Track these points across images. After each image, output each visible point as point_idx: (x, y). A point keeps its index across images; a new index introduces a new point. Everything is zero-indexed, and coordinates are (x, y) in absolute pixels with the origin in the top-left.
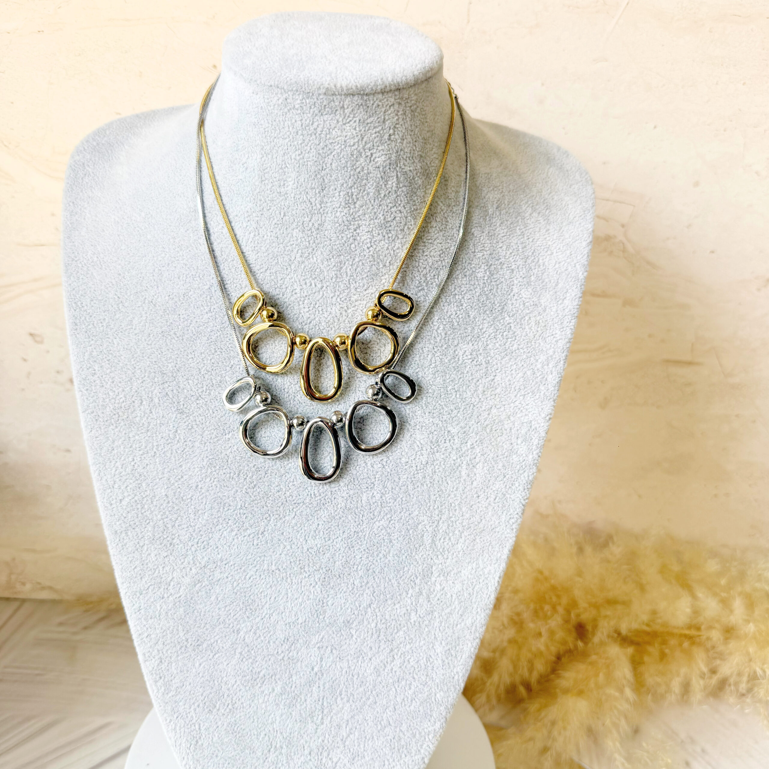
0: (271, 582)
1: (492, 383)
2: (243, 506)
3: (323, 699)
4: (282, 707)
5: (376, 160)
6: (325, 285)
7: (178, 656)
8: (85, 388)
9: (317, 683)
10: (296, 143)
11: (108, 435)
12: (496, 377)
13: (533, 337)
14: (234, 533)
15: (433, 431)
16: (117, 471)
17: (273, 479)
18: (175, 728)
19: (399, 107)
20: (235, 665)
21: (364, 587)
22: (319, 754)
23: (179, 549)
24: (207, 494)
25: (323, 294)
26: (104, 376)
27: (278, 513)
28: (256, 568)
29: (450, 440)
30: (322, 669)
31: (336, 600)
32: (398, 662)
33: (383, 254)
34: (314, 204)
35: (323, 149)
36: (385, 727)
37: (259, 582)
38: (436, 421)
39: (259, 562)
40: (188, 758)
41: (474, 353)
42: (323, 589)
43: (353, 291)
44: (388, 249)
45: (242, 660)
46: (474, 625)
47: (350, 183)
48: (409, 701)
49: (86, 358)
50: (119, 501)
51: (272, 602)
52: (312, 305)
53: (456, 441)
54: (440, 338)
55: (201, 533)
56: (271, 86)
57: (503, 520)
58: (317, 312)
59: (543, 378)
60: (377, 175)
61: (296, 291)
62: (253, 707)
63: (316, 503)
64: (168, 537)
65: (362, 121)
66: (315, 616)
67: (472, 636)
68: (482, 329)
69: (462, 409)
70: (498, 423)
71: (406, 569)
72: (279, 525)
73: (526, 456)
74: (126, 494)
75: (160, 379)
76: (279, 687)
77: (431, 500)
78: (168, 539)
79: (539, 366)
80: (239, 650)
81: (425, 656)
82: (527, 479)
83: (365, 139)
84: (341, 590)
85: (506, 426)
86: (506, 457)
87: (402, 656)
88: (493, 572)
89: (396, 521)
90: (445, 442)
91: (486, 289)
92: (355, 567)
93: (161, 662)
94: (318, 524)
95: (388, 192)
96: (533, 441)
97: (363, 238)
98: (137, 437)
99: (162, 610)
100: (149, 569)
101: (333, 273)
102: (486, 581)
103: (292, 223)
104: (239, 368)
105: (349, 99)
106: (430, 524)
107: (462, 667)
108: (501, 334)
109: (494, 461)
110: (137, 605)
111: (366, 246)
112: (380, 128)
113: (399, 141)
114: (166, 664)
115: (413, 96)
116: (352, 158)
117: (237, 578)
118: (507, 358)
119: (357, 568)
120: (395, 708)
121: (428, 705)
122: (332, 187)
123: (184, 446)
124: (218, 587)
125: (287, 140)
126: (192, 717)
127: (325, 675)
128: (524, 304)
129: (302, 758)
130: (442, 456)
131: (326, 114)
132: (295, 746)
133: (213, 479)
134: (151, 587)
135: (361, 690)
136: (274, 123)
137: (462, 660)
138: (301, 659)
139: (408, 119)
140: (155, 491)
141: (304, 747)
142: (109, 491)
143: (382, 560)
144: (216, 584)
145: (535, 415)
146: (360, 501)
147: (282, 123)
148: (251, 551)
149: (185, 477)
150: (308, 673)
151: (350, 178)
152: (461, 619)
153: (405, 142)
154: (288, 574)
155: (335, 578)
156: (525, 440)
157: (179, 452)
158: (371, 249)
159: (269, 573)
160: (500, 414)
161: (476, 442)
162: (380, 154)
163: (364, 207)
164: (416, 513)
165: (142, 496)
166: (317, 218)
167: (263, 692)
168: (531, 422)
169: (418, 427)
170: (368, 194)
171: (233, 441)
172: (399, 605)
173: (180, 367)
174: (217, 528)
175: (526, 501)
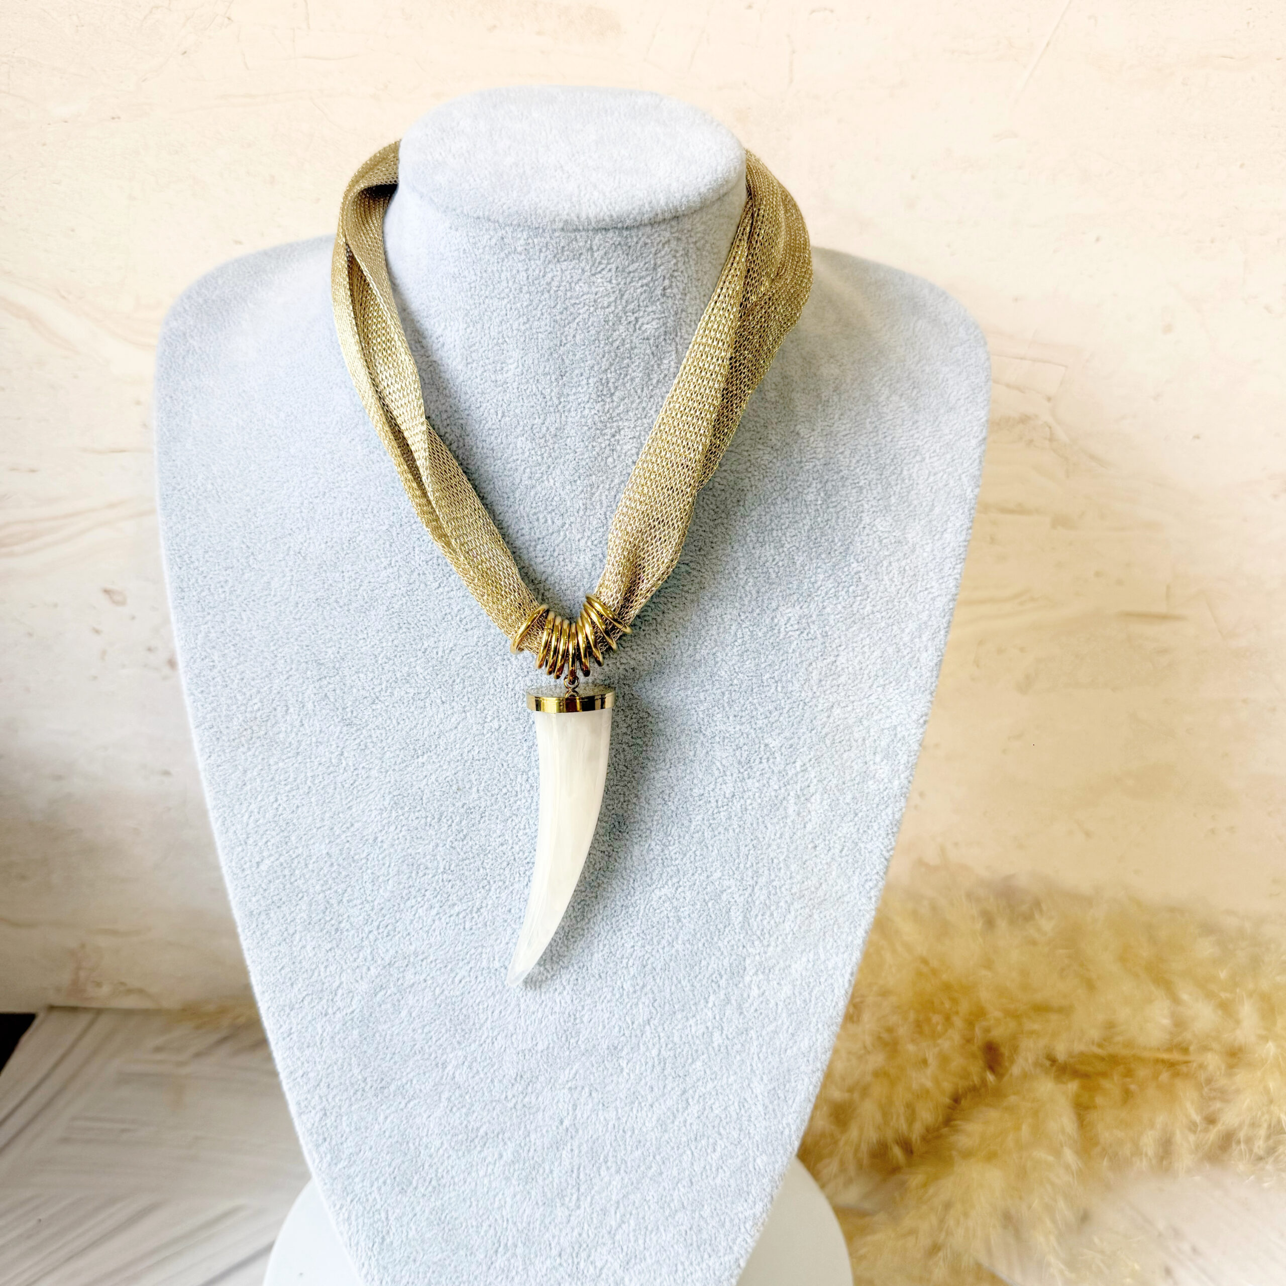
0: (494, 987)
1: (833, 668)
2: (447, 868)
3: (579, 1169)
4: (514, 1182)
5: (643, 329)
6: (568, 522)
7: (351, 1105)
8: (199, 690)
9: (569, 1145)
10: (518, 305)
11: (237, 763)
12: (840, 658)
13: (895, 593)
14: (434, 912)
15: (741, 744)
16: (252, 818)
17: (493, 826)
18: (349, 1218)
19: (677, 245)
20: (440, 1119)
21: (639, 993)
22: (574, 1255)
23: (350, 938)
24: (392, 850)
25: (565, 536)
26: (228, 671)
27: (503, 878)
28: (470, 965)
29: (768, 760)
30: (576, 1122)
31: (594, 1013)
32: (694, 1109)
34: (548, 398)
35: (561, 313)
36: (676, 1211)
37: (474, 987)
38: (746, 728)
39: (474, 957)
40: (370, 1265)
41: (804, 621)
42: (575, 997)
45: (451, 1110)
46: (813, 1051)
47: (605, 364)
48: (714, 1169)
49: (199, 642)
50: (255, 865)
51: (495, 1018)
53: (778, 759)
54: (749, 598)
55: (383, 911)
56: (478, 218)
57: (855, 883)
58: (556, 563)
59: (913, 657)
60: (645, 350)
62: (470, 1183)
64: (332, 919)
65: (620, 268)
66: (564, 1039)
67: (810, 1068)
68: (816, 582)
69: (787, 709)
70: (844, 730)
71: (704, 963)
72: (504, 898)
73: (890, 781)
74: (265, 854)
75: (315, 673)
76: (509, 1152)
77: (741, 855)
78: (333, 922)
79: (906, 639)
80: (445, 1095)
81: (738, 1099)
82: (891, 818)
83: (625, 297)
84: (602, 998)
85: (856, 735)
86: (858, 784)
87: (701, 1100)
88: (840, 965)
89: (687, 888)
90: (761, 762)
91: (819, 519)
92: (625, 961)
93: (325, 1114)
95: (663, 375)
96: (899, 757)
97: (626, 448)
98: (281, 764)
99: (325, 1034)
100: (303, 970)
101: (581, 502)
102: (830, 981)
103: (516, 427)
104: (437, 653)
105: (599, 236)
106: (740, 892)
107: (795, 1115)
108: (845, 590)
109: (838, 790)
110: (285, 1027)
111: (631, 460)
112: (649, 278)
113: (678, 297)
114: (333, 1119)
115: (698, 225)
116: (607, 327)
117: (441, 982)
118: (855, 628)
119: (627, 964)
120: (691, 1180)
121: (743, 1175)
122: (576, 372)
123: (355, 777)
124: (411, 996)
125: (506, 301)
126: (375, 1199)
127: (581, 1132)
128: (881, 541)
129: (548, 1262)
130: (757, 785)
131: (565, 260)
132: (536, 1244)
133: (399, 827)
134: (308, 999)
135: (638, 1153)
136: (485, 275)
137: (794, 1105)
138: (542, 1108)
139: (692, 263)
140: (310, 847)
141: (550, 1245)
142: (240, 849)
143: (666, 949)
144: (408, 991)
145: (901, 716)
147: (497, 275)
148: (462, 939)
149: (356, 825)
150: (554, 1128)
152: (793, 1041)
153: (688, 298)
155: (593, 980)
156: (886, 757)
157: (346, 786)
159: (490, 972)
160: (847, 715)
161: (810, 760)
162: (650, 318)
163: (626, 400)
164: (718, 874)
165: (290, 856)
166: (553, 419)
167: (485, 1159)
168: (895, 727)
169: (717, 739)
170: (632, 380)
171: (429, 767)
172: (694, 1020)
173: (346, 654)
174: (409, 904)
175: (891, 853)
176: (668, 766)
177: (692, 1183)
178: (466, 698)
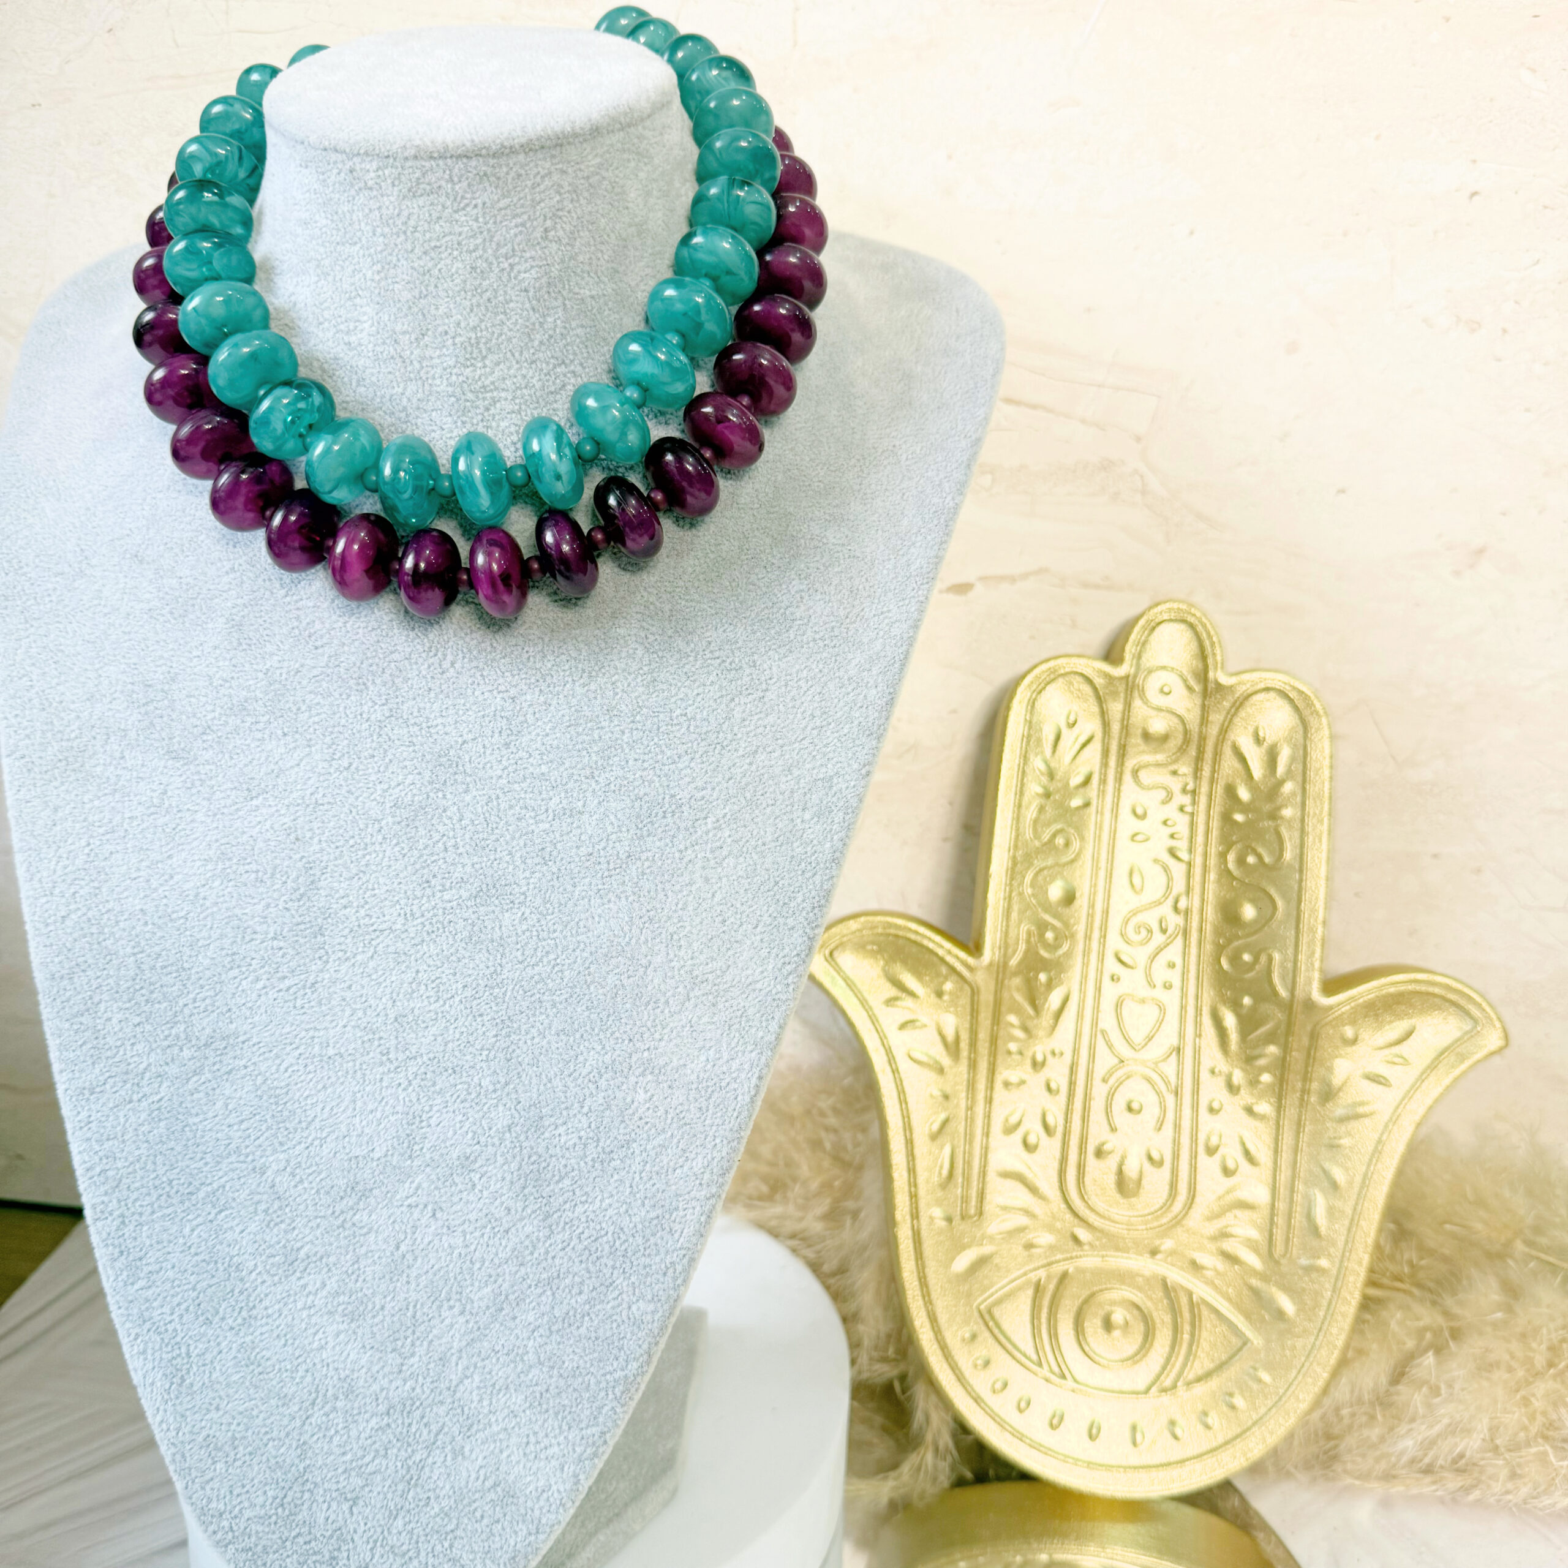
0: (325, 1079)
2: (279, 932)
3: (415, 1306)
7: (153, 1212)
9: (405, 1275)
10: (372, 251)
11: (47, 799)
14: (260, 985)
15: (641, 793)
17: (335, 884)
18: (144, 1352)
19: (561, 179)
22: (405, 1414)
23: (161, 1012)
24: (215, 909)
26: (47, 691)
27: (343, 947)
28: (299, 1052)
29: (673, 813)
30: (415, 1247)
34: (408, 362)
35: (420, 258)
36: (531, 1367)
39: (304, 1041)
40: (165, 1411)
42: (422, 1094)
45: (268, 1225)
47: (473, 320)
48: (578, 1316)
51: (325, 1116)
55: (201, 982)
62: (286, 1316)
63: (414, 929)
64: (142, 988)
66: (405, 1145)
67: (703, 1193)
70: (768, 780)
71: (581, 1058)
74: (72, 907)
75: (140, 696)
76: (333, 1280)
78: (143, 991)
80: (263, 1205)
84: (455, 1096)
86: (781, 845)
88: (746, 1066)
89: (565, 967)
90: (664, 817)
92: (485, 1053)
93: (123, 1223)
94: (417, 971)
95: (546, 336)
98: (96, 803)
99: (127, 1125)
100: (107, 1047)
104: (281, 674)
105: (460, 164)
106: (630, 973)
109: (757, 853)
110: (84, 1115)
113: (565, 241)
114: (132, 1227)
116: (475, 274)
120: (549, 1329)
121: (615, 1325)
122: (441, 329)
123: (178, 821)
124: (228, 1085)
126: (175, 1330)
127: (420, 1260)
129: (374, 1421)
130: (658, 844)
132: (360, 1397)
133: (225, 881)
135: (487, 1291)
137: (682, 1240)
138: (375, 1228)
140: (123, 901)
141: (377, 1399)
143: (536, 1040)
144: (225, 1077)
146: (497, 929)
148: (291, 1019)
149: (177, 878)
150: (388, 1254)
151: (472, 311)
154: (358, 1063)
157: (167, 830)
159: (321, 1061)
160: (773, 763)
162: (528, 265)
163: (502, 366)
165: (100, 910)
167: (305, 1286)
168: (831, 778)
169: (612, 787)
170: (509, 340)
171: (264, 811)
172: (565, 1127)
173: (177, 674)
174: (232, 974)
176: (550, 818)
177: (551, 1332)
178: (311, 729)
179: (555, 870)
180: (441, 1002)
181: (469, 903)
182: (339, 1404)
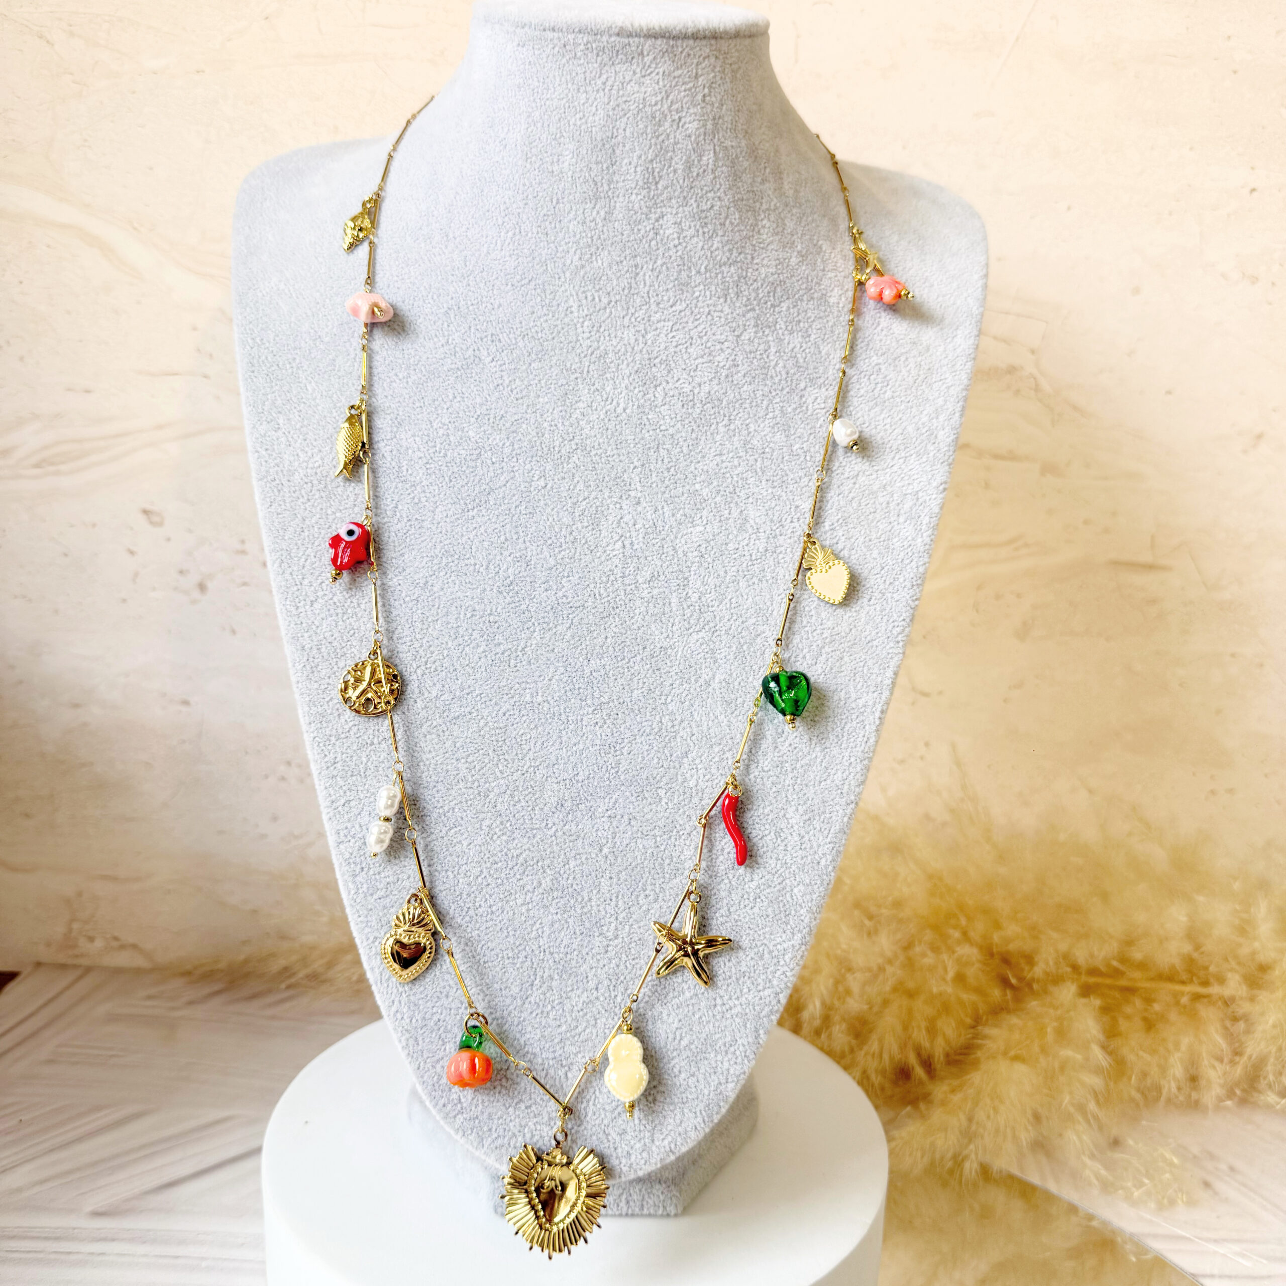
0: (537, 720)
2: (494, 610)
3: (617, 897)
4: (552, 911)
5: (685, 127)
6: (613, 300)
10: (576, 103)
11: (296, 512)
13: (912, 382)
14: (481, 650)
15: (773, 505)
17: (538, 573)
19: (715, 61)
21: (677, 727)
24: (442, 593)
25: (611, 313)
27: (546, 620)
29: (799, 519)
31: (634, 746)
33: (697, 255)
34: (599, 184)
35: (614, 109)
42: (615, 730)
43: (654, 307)
44: (702, 248)
45: (491, 839)
47: (651, 155)
50: (309, 603)
51: (537, 749)
52: (595, 329)
54: (779, 377)
55: (431, 649)
57: (884, 629)
58: (602, 338)
59: (932, 435)
60: (687, 145)
61: (573, 309)
62: (508, 912)
65: (667, 73)
70: (869, 495)
71: (740, 700)
73: (914, 539)
74: (320, 594)
76: (548, 879)
77: (774, 603)
79: (925, 419)
80: (487, 823)
82: (915, 571)
83: (670, 98)
84: (642, 731)
86: (884, 541)
88: (870, 703)
89: (723, 632)
90: (792, 522)
91: (841, 319)
92: (663, 698)
94: (606, 637)
95: (702, 170)
96: (922, 518)
97: (668, 232)
98: (338, 515)
99: (369, 764)
101: (626, 281)
103: (569, 212)
104: (489, 420)
105: (650, 42)
109: (865, 547)
111: (672, 244)
112: (691, 85)
113: (716, 105)
115: (733, 51)
116: (654, 122)
117: (485, 714)
118: (877, 409)
119: (666, 699)
120: (729, 910)
121: (781, 905)
122: (626, 161)
123: (408, 528)
124: (456, 727)
125: (565, 100)
127: (619, 859)
129: (585, 994)
130: (789, 541)
131: (619, 63)
132: (573, 975)
137: (830, 836)
138: (582, 835)
139: (728, 80)
141: (587, 977)
142: (295, 588)
143: (704, 687)
144: (453, 722)
145: (922, 484)
146: (667, 605)
147: (558, 79)
148: (506, 675)
149: (408, 571)
150: (593, 856)
151: (650, 148)
153: (724, 107)
154: (562, 708)
156: (910, 518)
157: (399, 535)
158: (679, 248)
159: (532, 706)
161: (838, 521)
162: (692, 118)
163: (669, 189)
166: (603, 204)
167: (524, 886)
168: (917, 492)
169: (751, 500)
171: (479, 520)
174: (457, 642)
175: (917, 603)
176: (705, 522)
178: (515, 459)
179: (710, 560)
180: (627, 660)
181: (645, 586)
182: (554, 983)
